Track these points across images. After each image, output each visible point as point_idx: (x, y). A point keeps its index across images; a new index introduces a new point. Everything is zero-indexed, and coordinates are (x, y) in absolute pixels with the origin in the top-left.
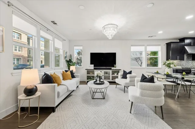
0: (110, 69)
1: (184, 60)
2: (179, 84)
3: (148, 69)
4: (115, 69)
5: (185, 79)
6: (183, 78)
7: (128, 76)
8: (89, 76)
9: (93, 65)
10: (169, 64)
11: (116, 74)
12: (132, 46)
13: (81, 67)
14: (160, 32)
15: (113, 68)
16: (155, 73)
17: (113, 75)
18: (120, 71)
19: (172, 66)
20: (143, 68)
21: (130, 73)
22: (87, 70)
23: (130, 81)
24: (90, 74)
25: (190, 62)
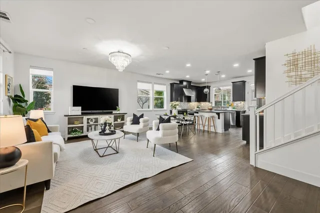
0: (111, 113)
1: (182, 102)
2: (182, 124)
3: (155, 111)
4: (118, 112)
5: (186, 118)
6: (184, 118)
7: (141, 120)
8: (73, 128)
9: (81, 107)
10: (175, 105)
11: (119, 121)
12: (138, 81)
13: (49, 111)
14: (168, 72)
15: (114, 112)
16: (164, 115)
17: (116, 122)
18: (125, 115)
19: (177, 107)
20: (151, 111)
21: (142, 116)
22: (67, 118)
23: (144, 126)
24: (73, 124)
25: (186, 103)
